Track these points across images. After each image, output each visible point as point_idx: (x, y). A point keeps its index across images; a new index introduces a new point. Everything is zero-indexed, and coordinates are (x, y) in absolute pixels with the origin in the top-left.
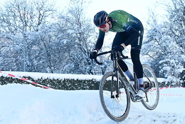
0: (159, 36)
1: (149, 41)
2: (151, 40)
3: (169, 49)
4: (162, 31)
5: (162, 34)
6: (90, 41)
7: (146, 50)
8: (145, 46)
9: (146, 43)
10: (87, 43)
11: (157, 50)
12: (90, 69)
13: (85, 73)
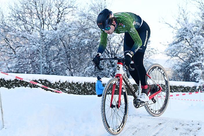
0: (190, 35)
1: (179, 42)
2: (181, 41)
3: (201, 50)
4: (193, 30)
5: (193, 34)
6: (114, 41)
7: (175, 52)
8: (175, 48)
9: (175, 43)
10: (110, 43)
11: (187, 51)
12: (114, 71)
13: (108, 76)
